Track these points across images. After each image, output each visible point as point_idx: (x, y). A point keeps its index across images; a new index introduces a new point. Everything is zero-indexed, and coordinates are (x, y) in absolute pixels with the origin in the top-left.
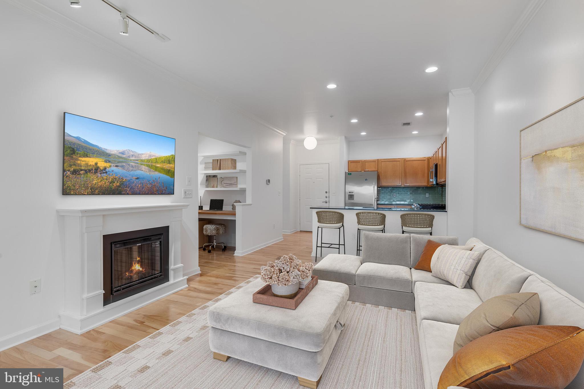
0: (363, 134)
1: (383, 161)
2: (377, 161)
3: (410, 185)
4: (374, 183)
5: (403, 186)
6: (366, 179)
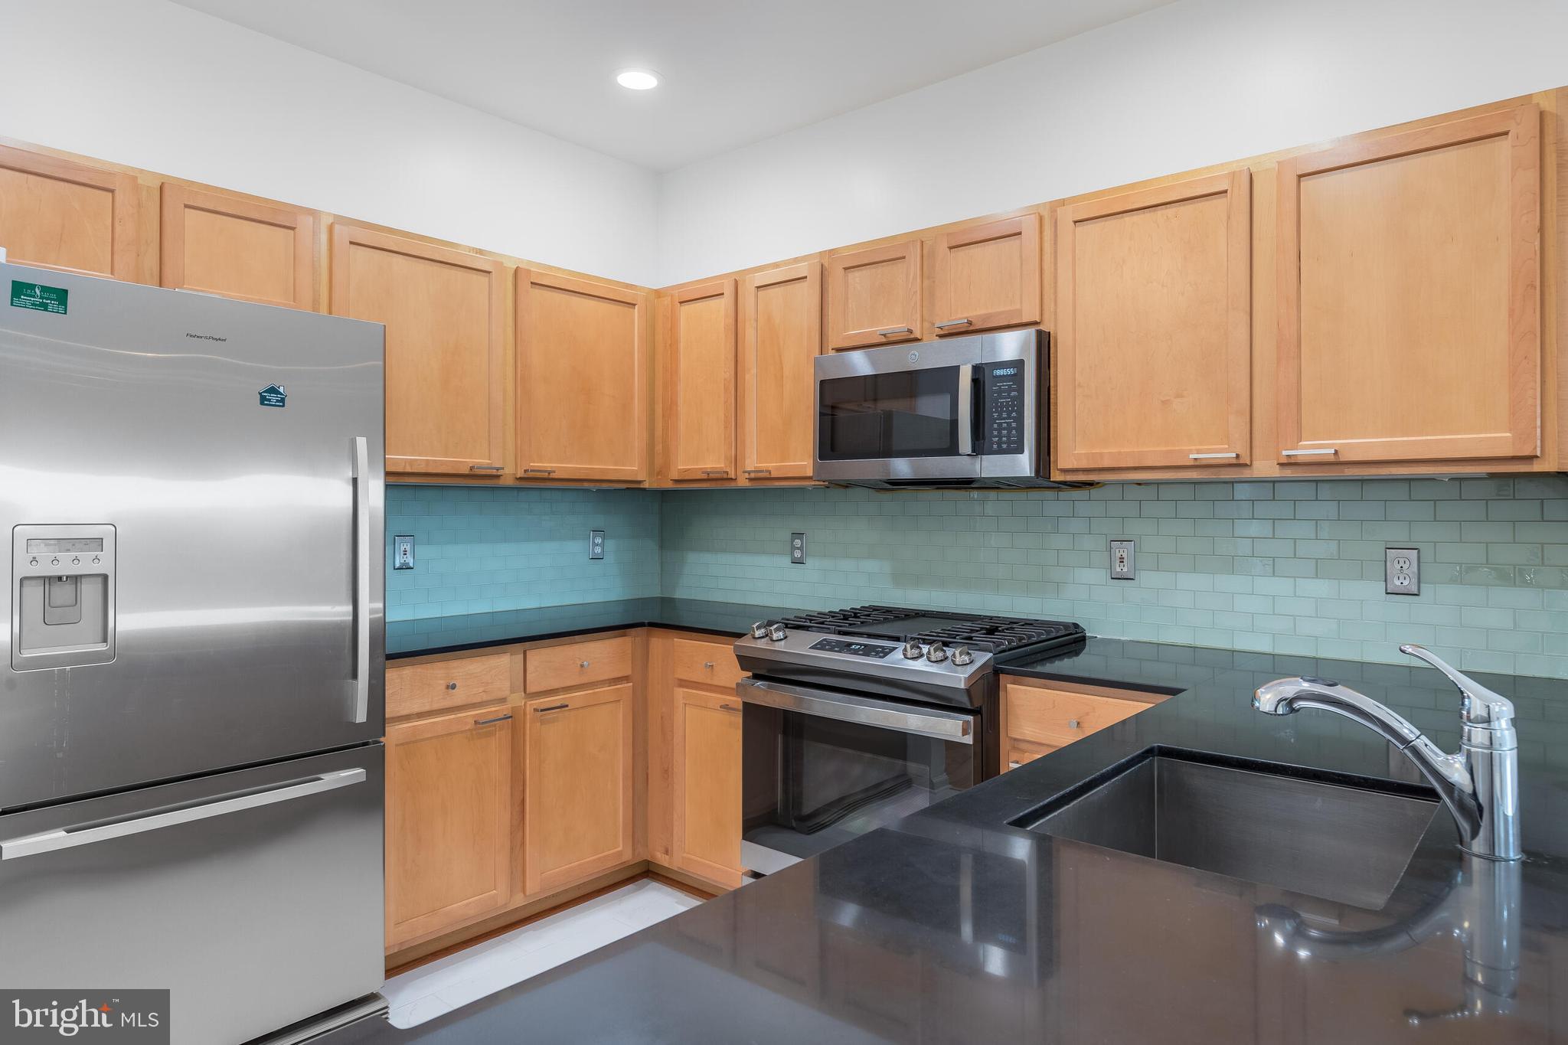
1: (363, 237)
2: (305, 223)
3: (553, 475)
4: (362, 442)
5: (508, 481)
6: (273, 390)
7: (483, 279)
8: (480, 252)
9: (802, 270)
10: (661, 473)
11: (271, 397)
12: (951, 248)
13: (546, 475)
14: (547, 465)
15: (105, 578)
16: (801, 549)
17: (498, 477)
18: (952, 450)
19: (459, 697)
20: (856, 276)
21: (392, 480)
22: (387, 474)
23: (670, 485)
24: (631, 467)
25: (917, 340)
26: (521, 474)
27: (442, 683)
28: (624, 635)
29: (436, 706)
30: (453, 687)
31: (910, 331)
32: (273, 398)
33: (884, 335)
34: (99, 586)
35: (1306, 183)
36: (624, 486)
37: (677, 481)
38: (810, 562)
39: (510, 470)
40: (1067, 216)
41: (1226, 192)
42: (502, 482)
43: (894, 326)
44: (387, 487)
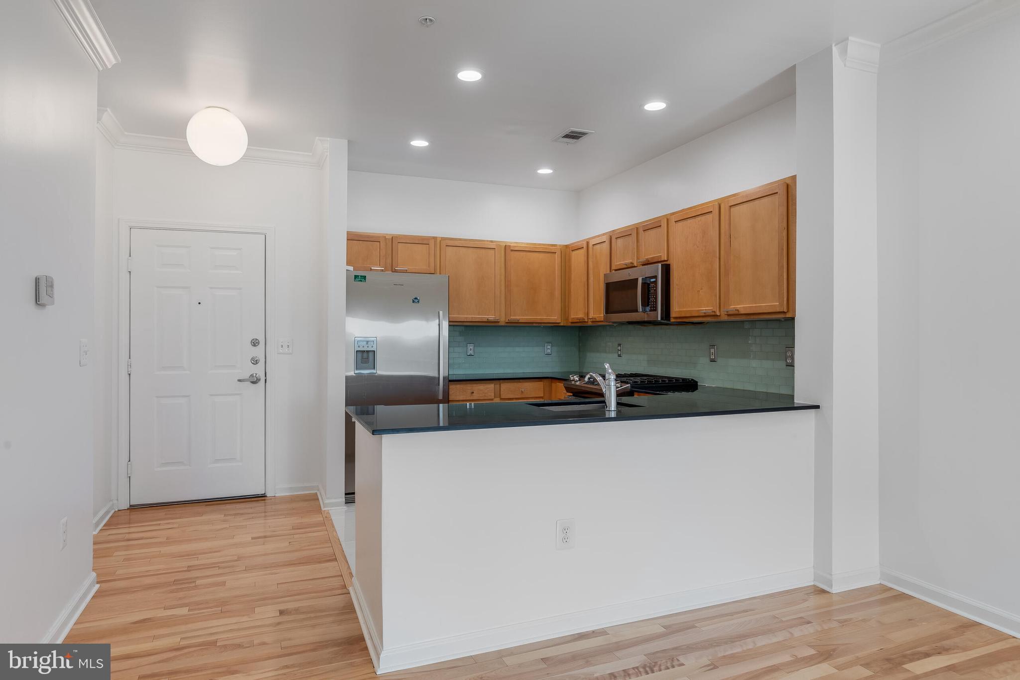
0: (419, 143)
1: (450, 243)
2: (432, 243)
3: (520, 321)
4: (441, 313)
5: (503, 324)
6: (416, 298)
7: (493, 251)
8: (492, 241)
9: (604, 238)
10: (567, 319)
11: (416, 300)
12: (644, 231)
13: (517, 321)
14: (518, 317)
15: (374, 351)
16: (620, 350)
17: (499, 322)
18: (636, 311)
19: (475, 396)
20: (619, 240)
21: (452, 324)
22: (449, 322)
23: (570, 324)
24: (555, 317)
25: (635, 267)
26: (507, 321)
27: (470, 391)
28: (541, 381)
29: (468, 399)
30: (473, 393)
31: (633, 263)
32: (416, 301)
33: (626, 265)
34: (373, 354)
35: (732, 209)
36: (552, 325)
37: (572, 323)
38: (623, 356)
39: (503, 320)
40: (673, 219)
41: (712, 211)
42: (500, 324)
43: (628, 261)
44: (449, 326)
